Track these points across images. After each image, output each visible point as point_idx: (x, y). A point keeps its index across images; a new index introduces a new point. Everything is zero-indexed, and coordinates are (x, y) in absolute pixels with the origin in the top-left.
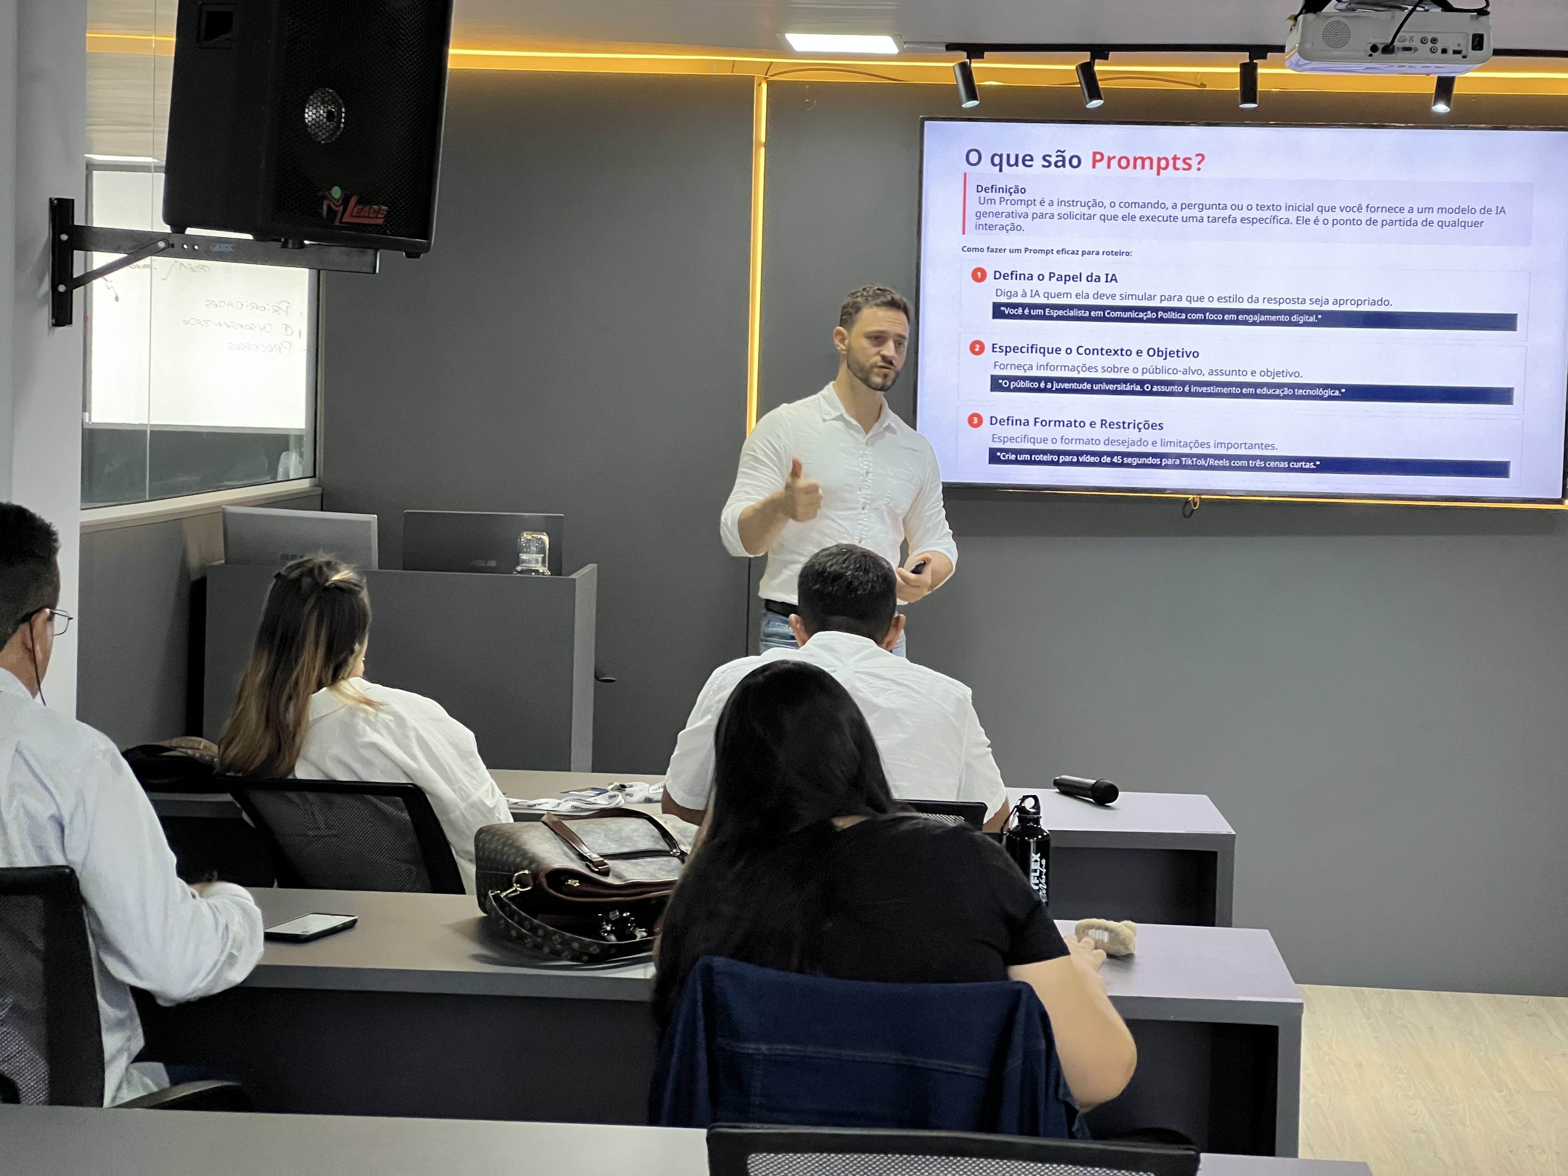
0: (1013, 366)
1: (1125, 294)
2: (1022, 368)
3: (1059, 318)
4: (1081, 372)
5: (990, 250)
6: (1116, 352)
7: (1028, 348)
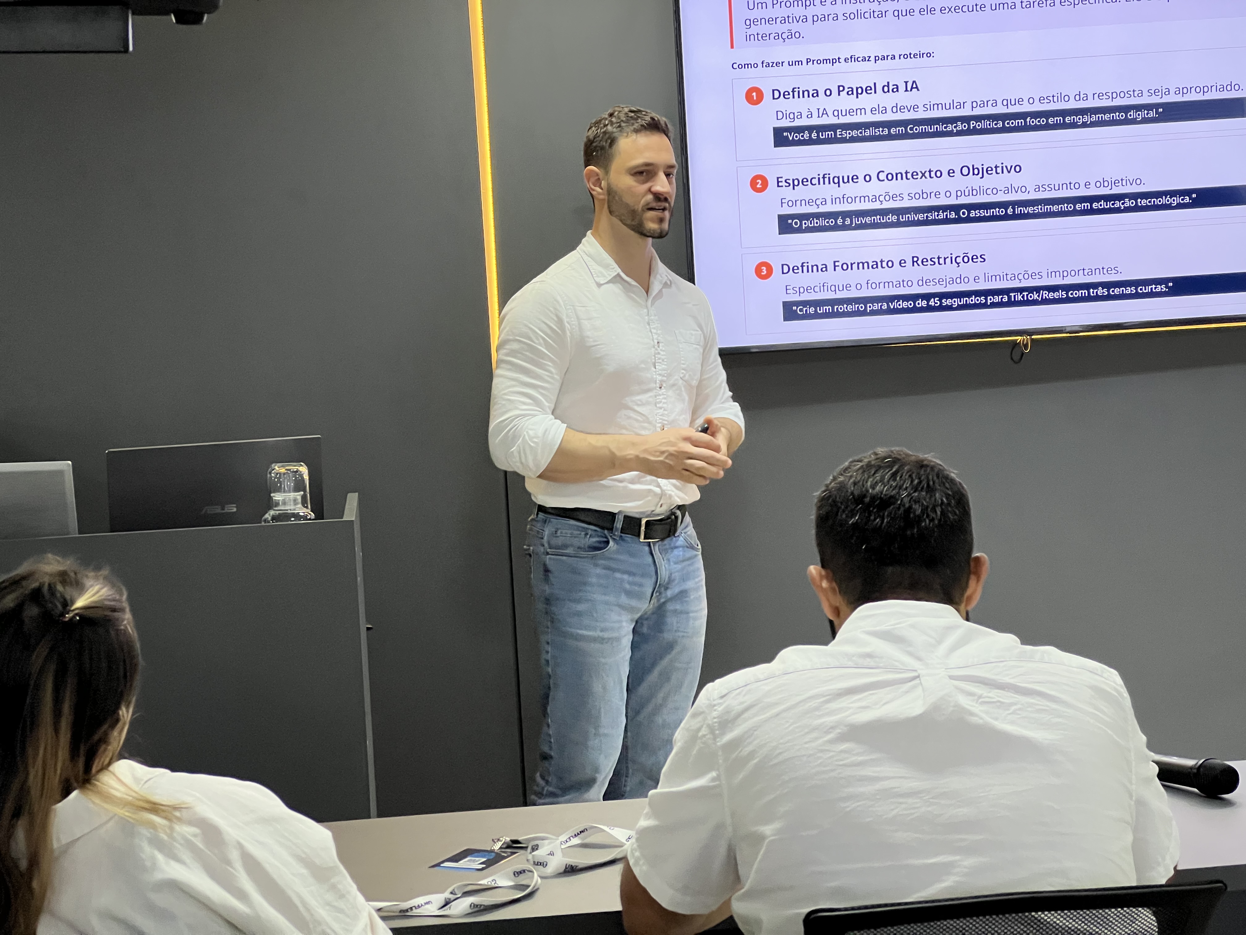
0: (803, 202)
1: (929, 104)
2: (814, 203)
3: (853, 140)
4: (884, 202)
5: (764, 65)
6: (923, 175)
7: (819, 179)
